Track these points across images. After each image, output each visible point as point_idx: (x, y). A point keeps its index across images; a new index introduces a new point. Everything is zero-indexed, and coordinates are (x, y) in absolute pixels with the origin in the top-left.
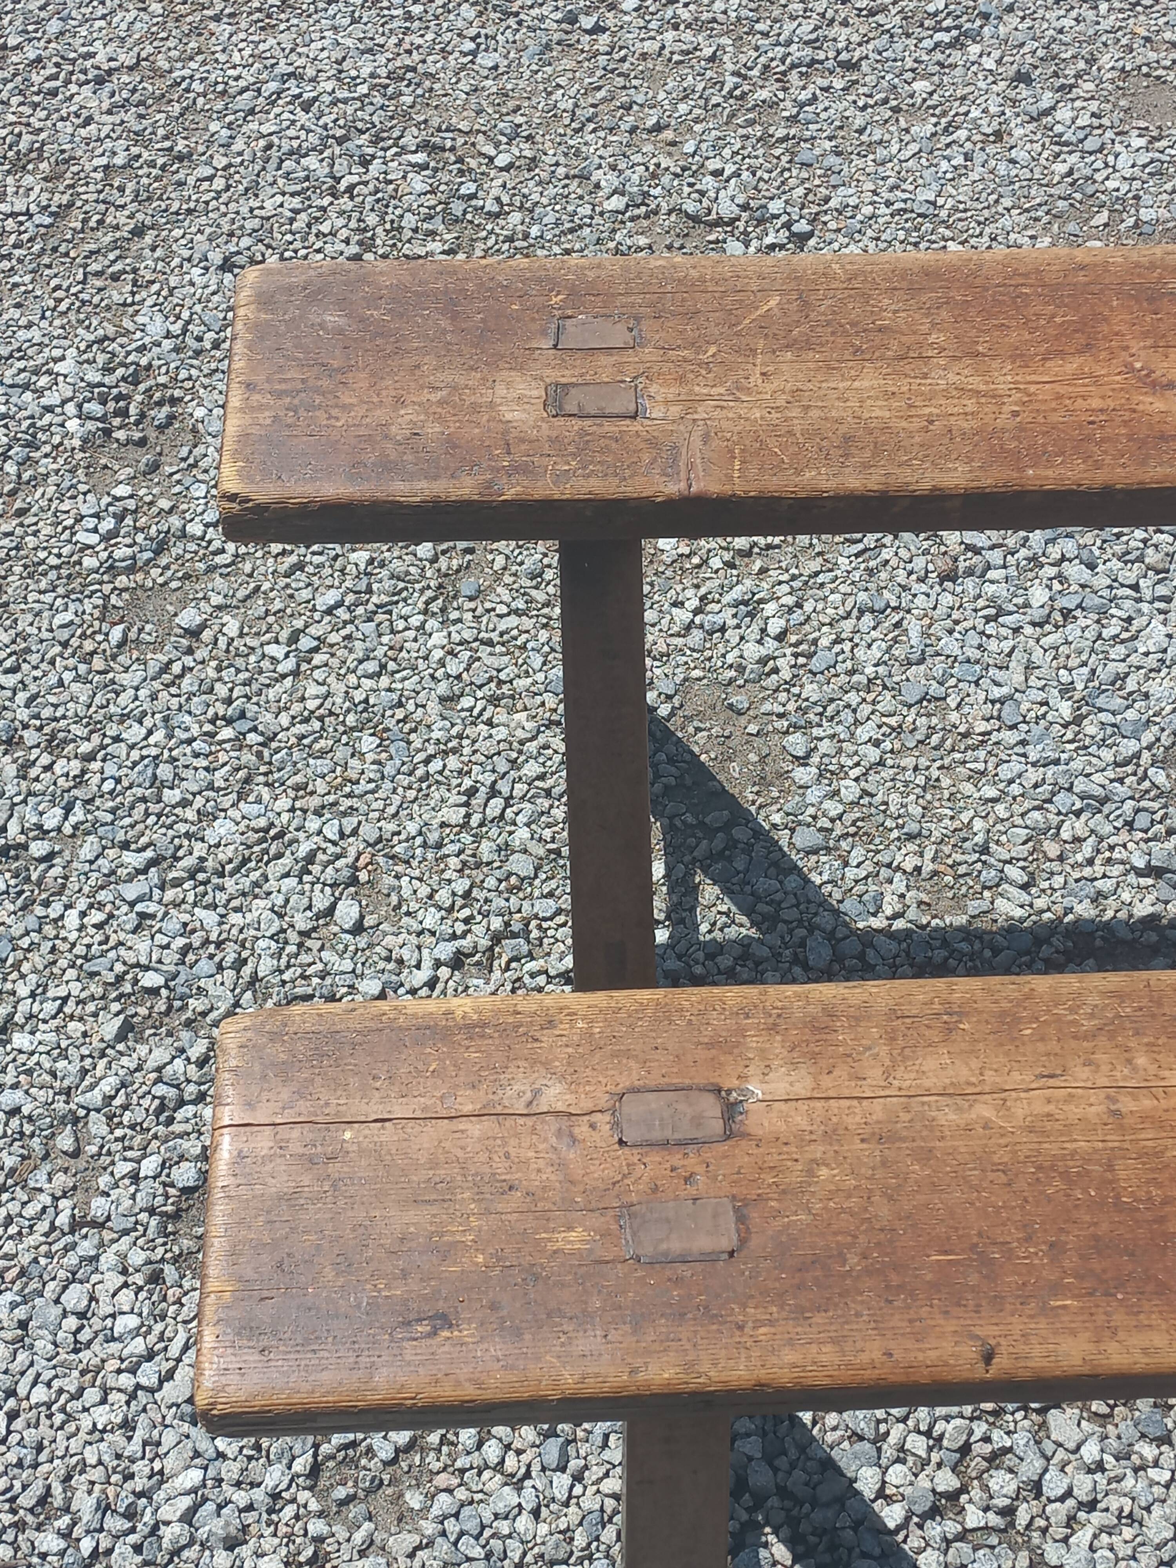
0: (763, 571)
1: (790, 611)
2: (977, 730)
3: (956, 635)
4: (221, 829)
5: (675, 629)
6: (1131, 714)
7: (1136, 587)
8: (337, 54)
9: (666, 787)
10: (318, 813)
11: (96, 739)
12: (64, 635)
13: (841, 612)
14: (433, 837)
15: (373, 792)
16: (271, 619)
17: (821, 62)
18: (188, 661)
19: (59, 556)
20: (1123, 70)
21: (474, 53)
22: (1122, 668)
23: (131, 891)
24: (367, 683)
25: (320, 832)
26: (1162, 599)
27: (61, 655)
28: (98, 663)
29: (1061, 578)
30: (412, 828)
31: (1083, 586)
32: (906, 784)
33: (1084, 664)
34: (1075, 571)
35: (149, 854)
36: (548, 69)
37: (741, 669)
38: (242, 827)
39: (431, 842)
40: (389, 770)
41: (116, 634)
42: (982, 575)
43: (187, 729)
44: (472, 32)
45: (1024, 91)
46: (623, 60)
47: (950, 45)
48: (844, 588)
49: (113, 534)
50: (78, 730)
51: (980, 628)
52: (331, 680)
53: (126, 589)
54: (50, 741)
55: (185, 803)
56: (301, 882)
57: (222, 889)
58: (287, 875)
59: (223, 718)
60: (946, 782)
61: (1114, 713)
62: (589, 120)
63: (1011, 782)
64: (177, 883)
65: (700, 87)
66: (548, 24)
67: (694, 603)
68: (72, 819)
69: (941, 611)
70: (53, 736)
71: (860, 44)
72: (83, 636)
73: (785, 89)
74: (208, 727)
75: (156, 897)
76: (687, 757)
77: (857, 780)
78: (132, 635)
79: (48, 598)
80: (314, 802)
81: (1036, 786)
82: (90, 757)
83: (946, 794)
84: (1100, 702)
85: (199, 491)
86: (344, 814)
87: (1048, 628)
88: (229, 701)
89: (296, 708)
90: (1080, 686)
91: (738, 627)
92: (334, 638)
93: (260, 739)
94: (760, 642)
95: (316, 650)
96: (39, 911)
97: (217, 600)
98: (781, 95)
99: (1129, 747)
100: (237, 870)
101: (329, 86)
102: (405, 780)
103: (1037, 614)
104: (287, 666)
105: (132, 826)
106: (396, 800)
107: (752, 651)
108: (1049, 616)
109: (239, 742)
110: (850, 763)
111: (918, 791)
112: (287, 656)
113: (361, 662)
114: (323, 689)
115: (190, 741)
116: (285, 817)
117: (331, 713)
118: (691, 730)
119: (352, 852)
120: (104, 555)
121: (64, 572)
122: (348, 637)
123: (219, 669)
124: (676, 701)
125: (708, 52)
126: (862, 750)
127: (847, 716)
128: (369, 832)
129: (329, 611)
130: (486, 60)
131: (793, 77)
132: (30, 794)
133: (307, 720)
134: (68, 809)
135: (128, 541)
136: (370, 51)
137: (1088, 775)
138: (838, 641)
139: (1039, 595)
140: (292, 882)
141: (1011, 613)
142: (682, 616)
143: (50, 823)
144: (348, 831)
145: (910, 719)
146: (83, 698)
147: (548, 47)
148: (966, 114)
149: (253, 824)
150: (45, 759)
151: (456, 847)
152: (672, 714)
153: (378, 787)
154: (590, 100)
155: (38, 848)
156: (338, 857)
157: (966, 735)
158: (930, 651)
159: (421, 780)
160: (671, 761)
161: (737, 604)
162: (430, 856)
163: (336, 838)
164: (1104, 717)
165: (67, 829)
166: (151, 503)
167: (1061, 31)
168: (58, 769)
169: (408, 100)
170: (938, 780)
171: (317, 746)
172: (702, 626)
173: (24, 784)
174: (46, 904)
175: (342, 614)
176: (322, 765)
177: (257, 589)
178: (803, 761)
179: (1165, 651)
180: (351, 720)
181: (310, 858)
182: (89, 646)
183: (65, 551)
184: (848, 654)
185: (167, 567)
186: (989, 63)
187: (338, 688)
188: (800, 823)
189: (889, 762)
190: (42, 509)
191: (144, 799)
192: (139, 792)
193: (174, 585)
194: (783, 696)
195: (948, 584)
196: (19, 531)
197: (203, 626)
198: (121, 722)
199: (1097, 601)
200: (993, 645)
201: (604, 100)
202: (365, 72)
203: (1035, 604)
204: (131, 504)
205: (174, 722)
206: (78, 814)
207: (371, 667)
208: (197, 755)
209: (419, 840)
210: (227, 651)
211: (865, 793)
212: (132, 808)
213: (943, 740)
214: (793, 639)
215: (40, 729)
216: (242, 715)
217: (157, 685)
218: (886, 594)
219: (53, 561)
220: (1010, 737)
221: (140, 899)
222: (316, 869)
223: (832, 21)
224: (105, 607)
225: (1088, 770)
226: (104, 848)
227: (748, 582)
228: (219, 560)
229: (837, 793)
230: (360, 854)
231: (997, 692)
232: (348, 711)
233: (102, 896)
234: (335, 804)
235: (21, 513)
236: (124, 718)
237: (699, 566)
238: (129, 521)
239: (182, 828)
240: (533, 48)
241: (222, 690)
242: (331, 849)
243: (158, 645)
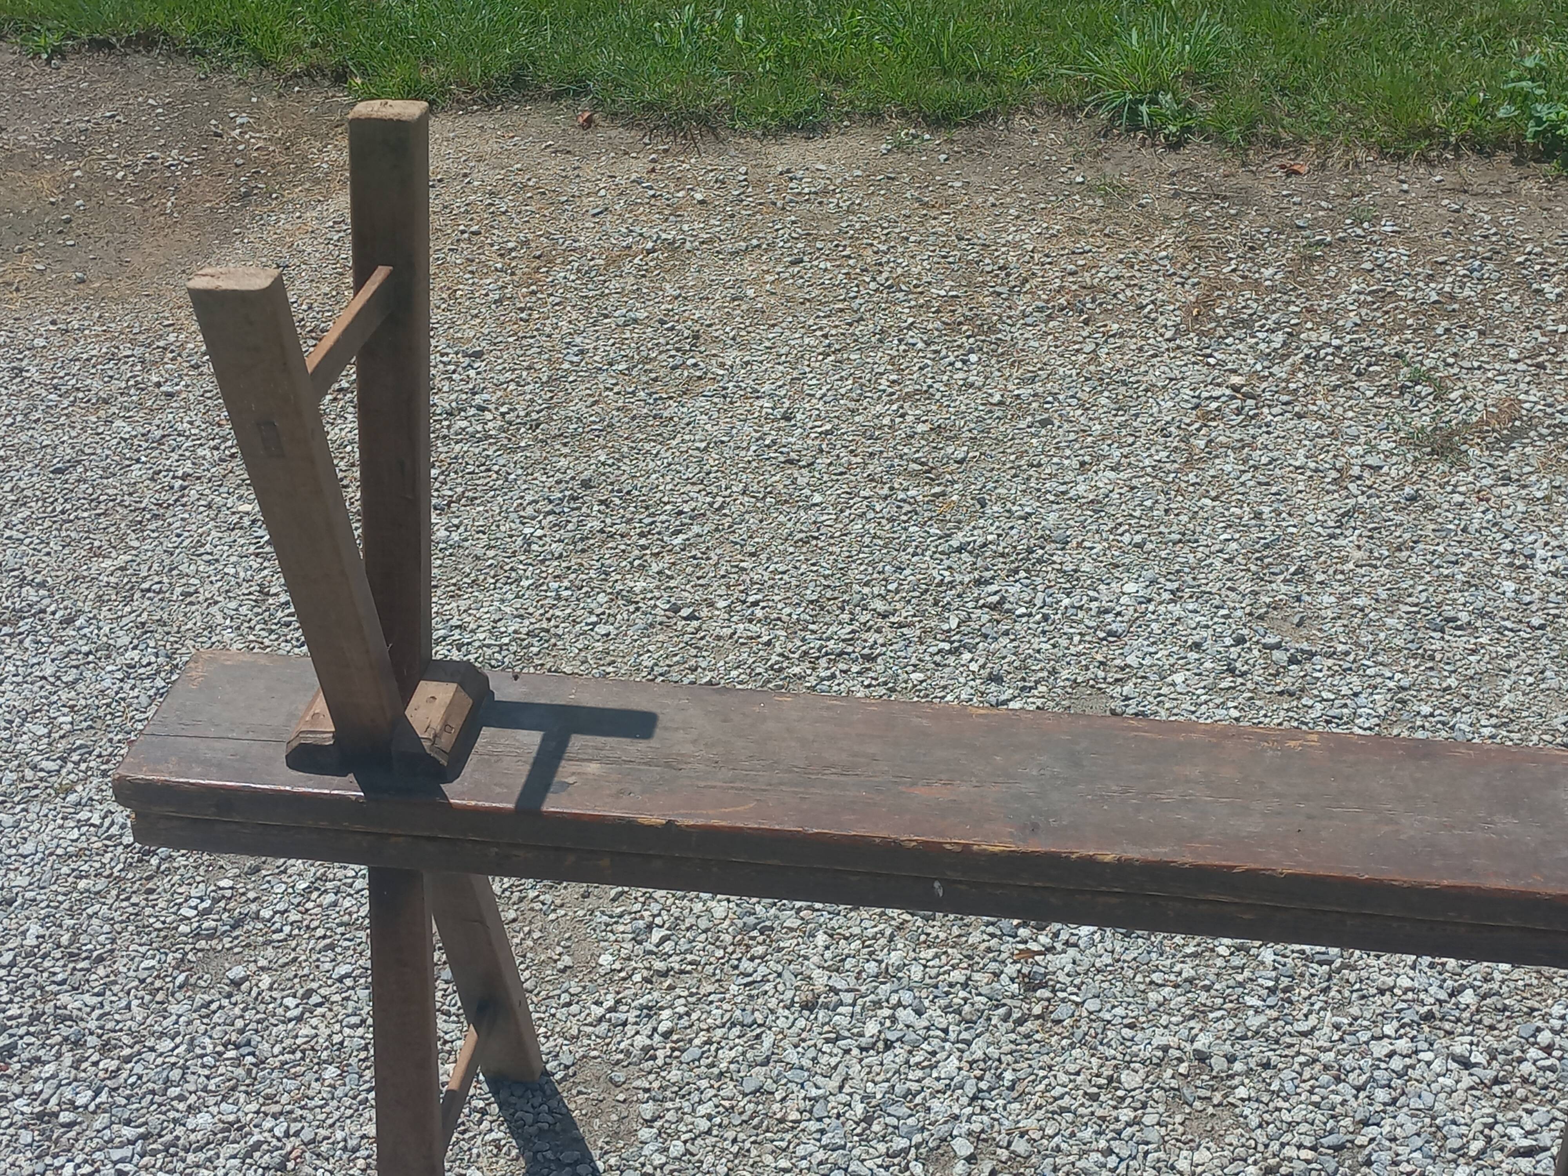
0: (671, 988)
1: (680, 1017)
2: (790, 1118)
3: (800, 1049)
4: (203, 1119)
5: (589, 1020)
6: (911, 1121)
7: (946, 1031)
8: (496, 617)
9: (540, 1129)
10: (275, 1116)
11: (137, 1047)
12: (143, 975)
13: (718, 1022)
14: (352, 1143)
15: (321, 1107)
16: (296, 980)
17: (849, 654)
18: (225, 1002)
19: (164, 922)
20: (1075, 681)
21: (594, 624)
22: (915, 1087)
23: (116, 1155)
24: (347, 1031)
25: (271, 1130)
26: (964, 1041)
27: (136, 988)
28: (160, 997)
29: (894, 1019)
30: (339, 1135)
31: (908, 1026)
32: (723, 1150)
33: (888, 1080)
34: (905, 1015)
35: (142, 1130)
36: (645, 640)
37: (628, 1054)
38: (216, 1120)
39: (349, 1146)
40: (339, 1093)
41: (181, 978)
42: (834, 1010)
43: (204, 1048)
44: (599, 611)
45: (993, 687)
46: (702, 638)
47: (950, 652)
48: (726, 1006)
49: (207, 912)
50: (126, 1040)
51: (819, 1046)
52: (322, 1026)
53: (202, 950)
54: (104, 1046)
55: (181, 1098)
56: (243, 1163)
57: (184, 1160)
58: (234, 1157)
59: (234, 1044)
60: (754, 1153)
61: (898, 1119)
62: (661, 675)
63: (804, 1158)
64: (154, 1153)
65: (751, 661)
66: (658, 611)
67: (611, 1003)
68: (98, 1100)
69: (795, 1030)
70: (108, 1042)
71: (882, 645)
72: (158, 976)
73: (814, 669)
74: (220, 1048)
75: (135, 1161)
76: (564, 1111)
77: (685, 1142)
78: (192, 981)
79: (143, 949)
80: (276, 1108)
81: (821, 1163)
82: (127, 1060)
83: (751, 1162)
84: (890, 1110)
85: (280, 889)
86: (295, 1120)
87: (871, 1052)
88: (241, 1032)
89: (288, 1042)
90: (879, 1096)
91: (636, 1023)
92: (335, 998)
93: (254, 1060)
94: (650, 1037)
95: (320, 1005)
96: (48, 1160)
97: (262, 963)
98: (809, 672)
99: (901, 1143)
100: (201, 1149)
101: (482, 636)
102: (347, 1101)
103: (863, 1041)
104: (296, 1012)
105: (138, 1110)
106: (336, 1115)
107: (641, 1041)
108: (875, 1044)
109: (238, 1062)
110: (684, 1129)
111: (731, 1157)
112: (297, 1006)
113: (348, 1016)
114: (314, 1031)
115: (202, 1056)
116: (250, 1116)
117: (313, 1049)
118: (574, 1092)
119: (289, 1148)
120: (195, 925)
121: (162, 934)
122: (347, 999)
123: (244, 1010)
124: (571, 1071)
125: (765, 639)
126: (697, 1121)
127: (695, 1097)
128: (307, 1135)
129: (340, 980)
130: (601, 629)
131: (823, 662)
132: (75, 1080)
133: (293, 1052)
134: (97, 1094)
135: (216, 917)
136: (521, 616)
137: (863, 1161)
138: (709, 1042)
139: (872, 1028)
140: (236, 1162)
141: (846, 1038)
142: (599, 1011)
143: (80, 1101)
144: (291, 1132)
145: (741, 1104)
146: (139, 1018)
147: (652, 625)
148: (943, 697)
149: (224, 1118)
150: (94, 1058)
151: (366, 1153)
152: (564, 1079)
153: (327, 1104)
154: (668, 662)
155: (65, 1117)
156: (278, 1149)
157: (781, 1121)
158: (775, 1058)
159: (360, 1103)
160: (550, 1111)
161: (641, 1008)
162: (345, 1157)
163: (281, 1135)
164: (888, 1120)
165: (92, 1107)
166: (243, 894)
167: (1039, 651)
168: (101, 1065)
169: (535, 650)
170: (748, 1151)
171: (293, 1070)
172: (610, 1020)
173: (73, 1072)
174: (56, 1156)
175: (349, 982)
176: (291, 1084)
177: (295, 960)
178: (649, 1123)
179: (952, 1079)
180: (325, 1055)
181: (257, 1146)
182: (158, 984)
183: (168, 920)
184: (713, 1053)
185: (237, 938)
186: (974, 667)
187: (324, 1032)
188: (629, 1167)
189: (715, 1132)
190: (165, 891)
191: (153, 1092)
192: (150, 1085)
193: (236, 950)
194: (652, 1077)
195: (806, 1013)
196: (143, 903)
197: (246, 978)
198: (159, 1038)
199: (914, 1036)
200: (824, 1059)
201: (678, 663)
202: (511, 630)
203: (867, 1035)
204: (228, 893)
205: (196, 1042)
206: (103, 1097)
207: (354, 1020)
208: (204, 1066)
209: (341, 1144)
210: (256, 999)
211: (688, 1152)
212: (143, 1097)
213: (762, 1122)
214: (675, 1037)
215: (100, 1037)
216: (248, 1043)
217: (195, 1015)
218: (757, 1014)
219: (158, 925)
220: (813, 1126)
221: (122, 1160)
222: (257, 1155)
223: (870, 628)
224: (182, 960)
225: (864, 1156)
226: (112, 1123)
227: (656, 994)
228: (275, 937)
229: (667, 1150)
230: (294, 1148)
231: (814, 1092)
232: (327, 1048)
233: (97, 1155)
234: (291, 1112)
235: (151, 891)
236: (162, 1034)
237: (624, 979)
238: (222, 904)
239: (172, 1114)
240: (640, 624)
241: (239, 1023)
242: (275, 1142)
243: (206, 990)
